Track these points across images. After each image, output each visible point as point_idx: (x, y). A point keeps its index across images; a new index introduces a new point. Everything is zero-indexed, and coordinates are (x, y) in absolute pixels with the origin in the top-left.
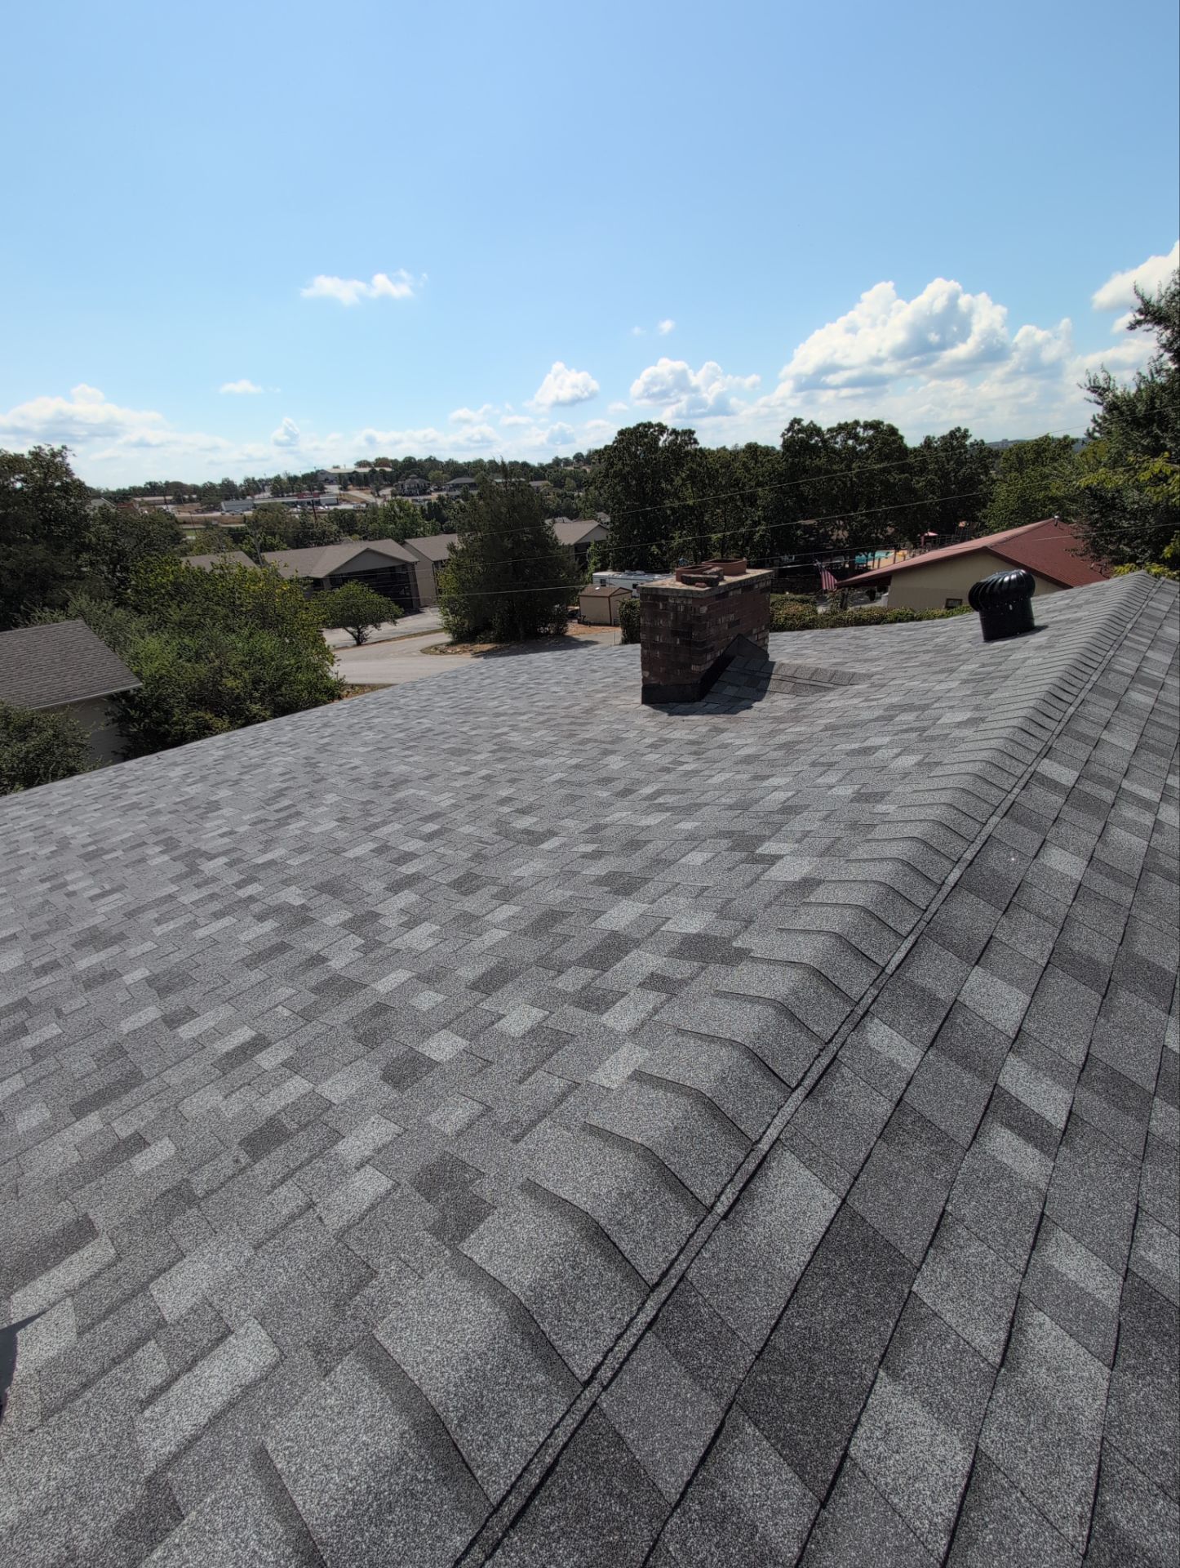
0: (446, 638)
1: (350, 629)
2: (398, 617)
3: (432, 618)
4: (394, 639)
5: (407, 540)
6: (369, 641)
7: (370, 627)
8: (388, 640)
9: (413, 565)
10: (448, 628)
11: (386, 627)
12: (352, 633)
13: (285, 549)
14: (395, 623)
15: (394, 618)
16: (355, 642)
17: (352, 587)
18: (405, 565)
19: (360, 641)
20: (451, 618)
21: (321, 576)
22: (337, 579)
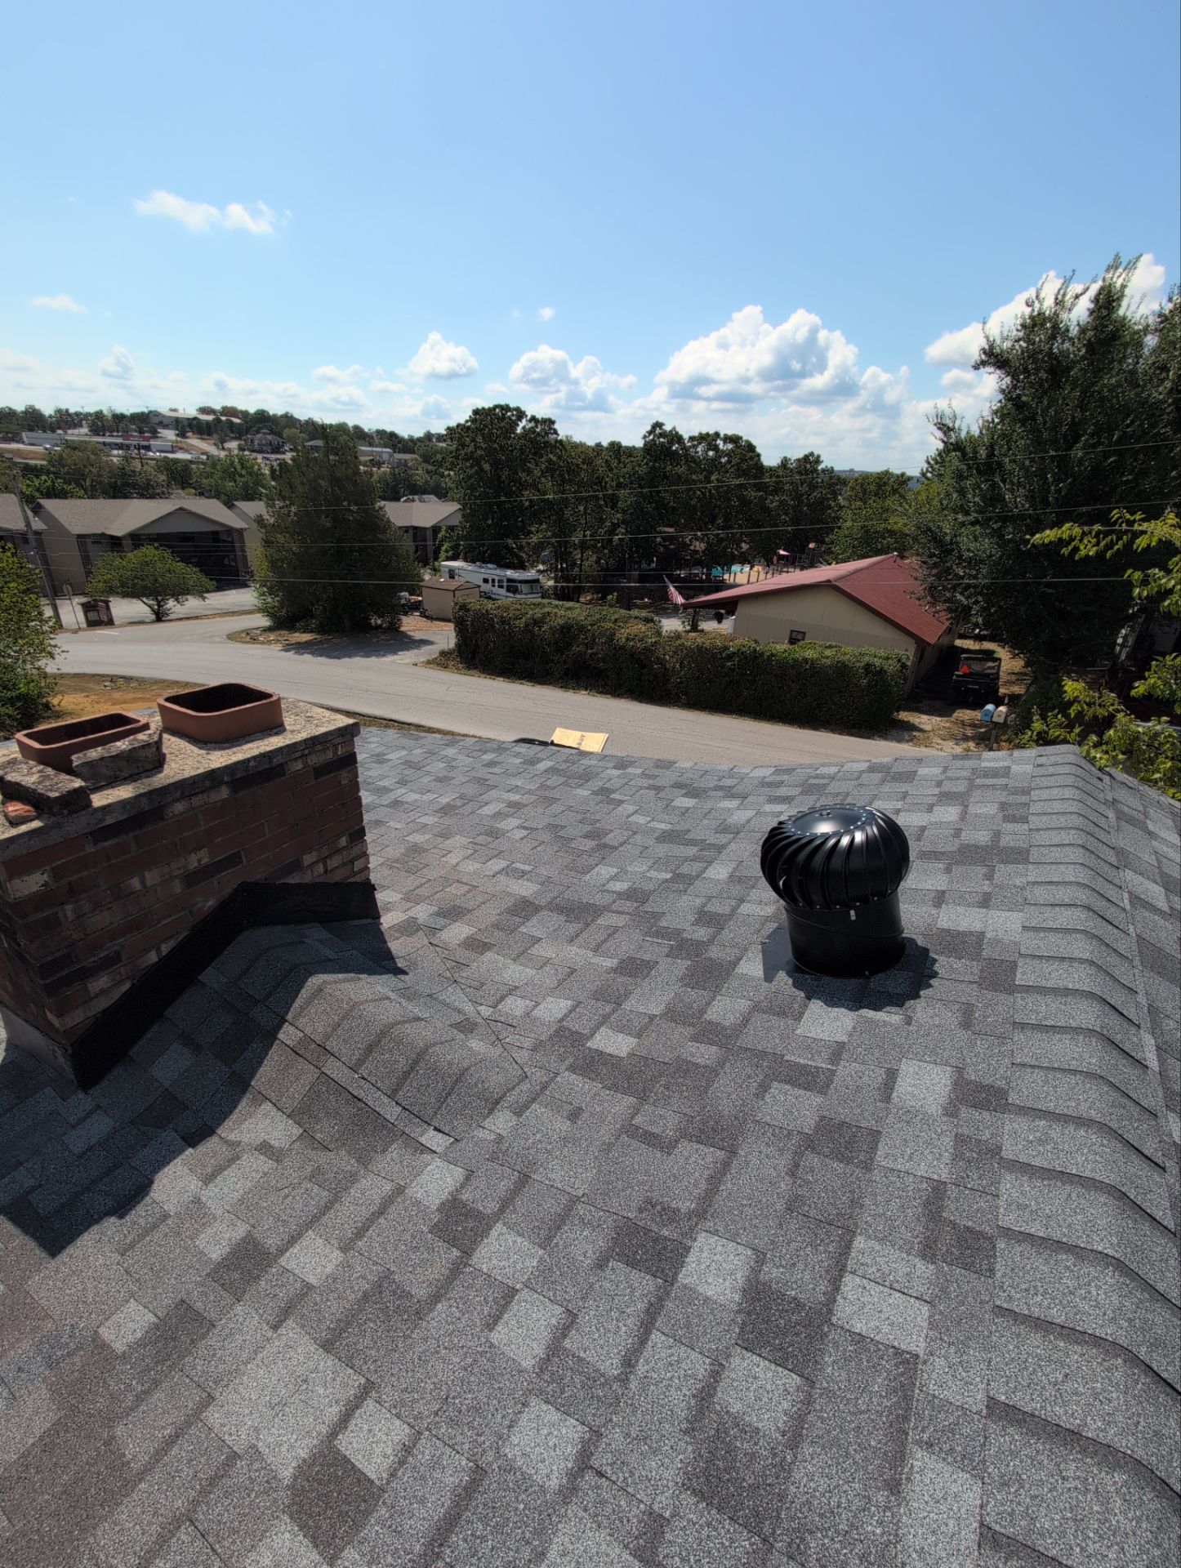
0: (264, 621)
1: (144, 599)
2: (208, 591)
3: (245, 597)
4: (207, 616)
5: (236, 503)
6: (172, 617)
7: (171, 603)
8: (196, 618)
9: (240, 532)
10: (264, 610)
11: (192, 604)
12: (150, 606)
13: (80, 497)
14: (204, 599)
15: (201, 593)
16: (154, 617)
17: (149, 551)
18: (230, 530)
19: (160, 616)
20: (269, 600)
21: (119, 534)
22: (137, 539)
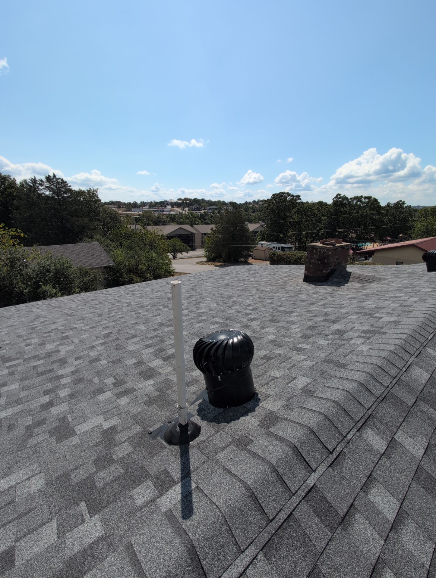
0: (205, 259)
1: (172, 254)
2: (189, 251)
3: (200, 252)
4: (186, 258)
5: (194, 226)
6: (178, 258)
7: (179, 253)
8: (184, 258)
9: (195, 234)
10: (206, 256)
11: (184, 254)
12: (172, 255)
14: (188, 253)
15: (187, 251)
16: (173, 258)
17: (175, 239)
18: (192, 234)
20: (207, 253)
21: (165, 235)
22: (170, 237)
